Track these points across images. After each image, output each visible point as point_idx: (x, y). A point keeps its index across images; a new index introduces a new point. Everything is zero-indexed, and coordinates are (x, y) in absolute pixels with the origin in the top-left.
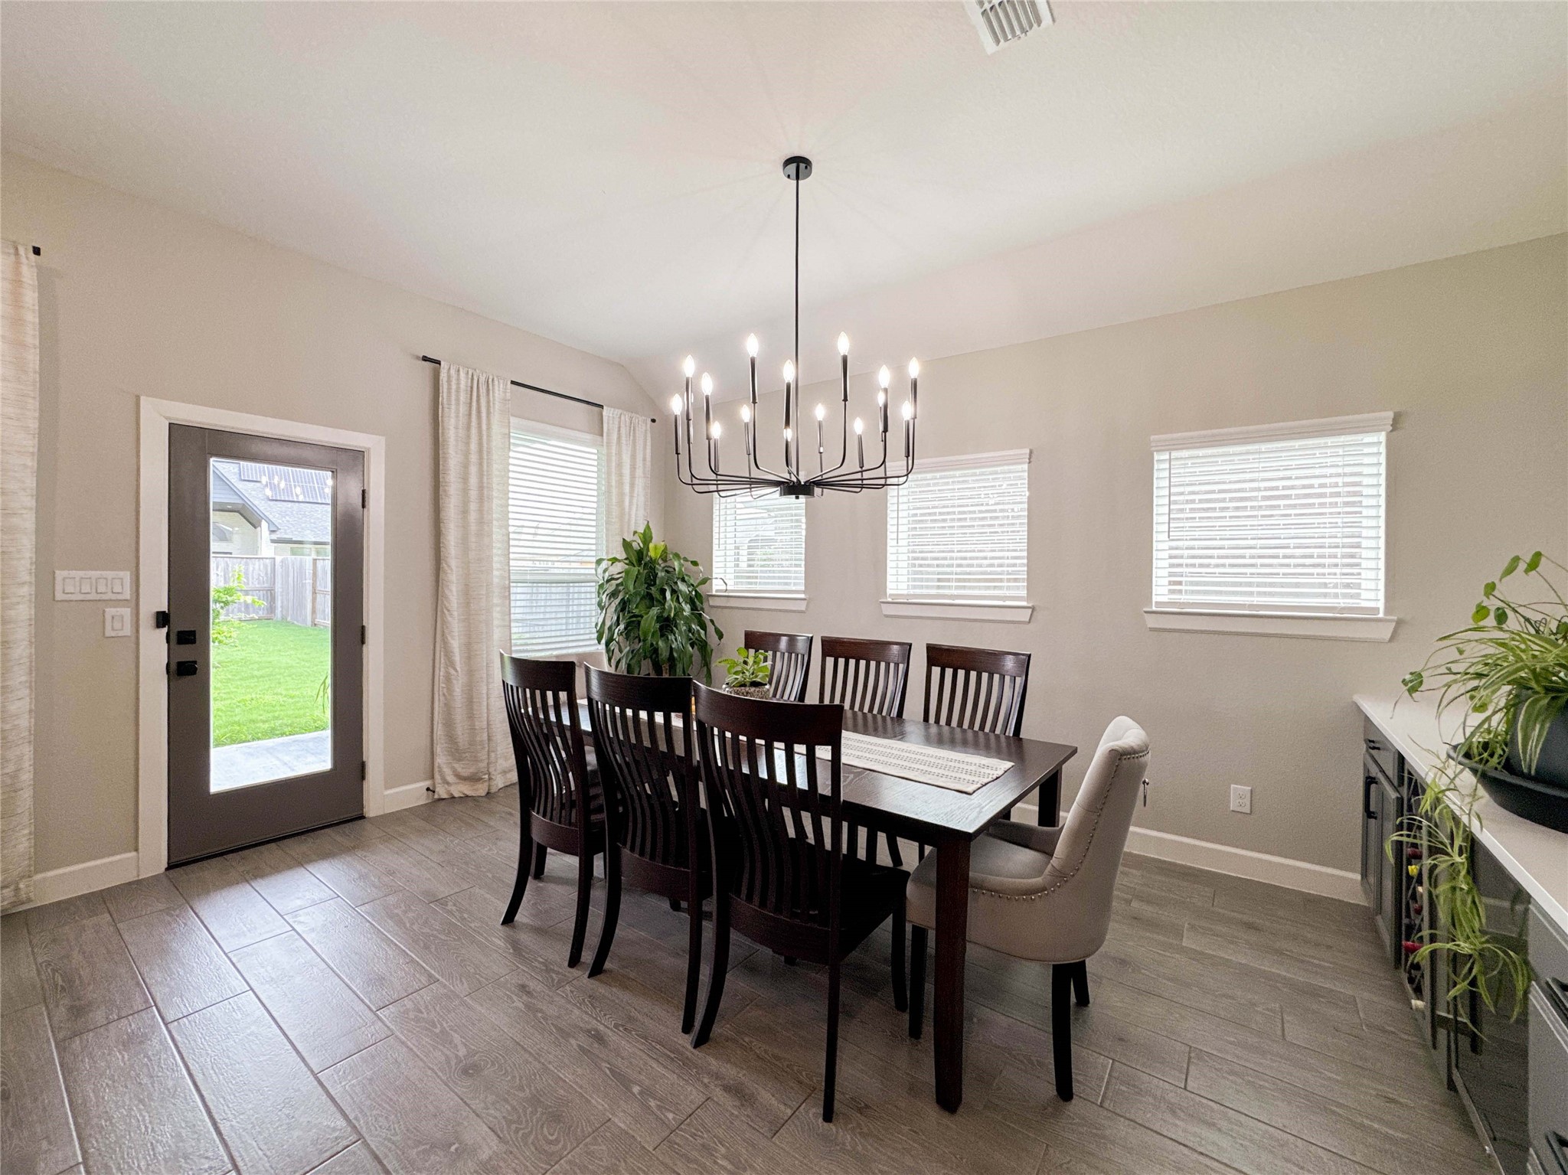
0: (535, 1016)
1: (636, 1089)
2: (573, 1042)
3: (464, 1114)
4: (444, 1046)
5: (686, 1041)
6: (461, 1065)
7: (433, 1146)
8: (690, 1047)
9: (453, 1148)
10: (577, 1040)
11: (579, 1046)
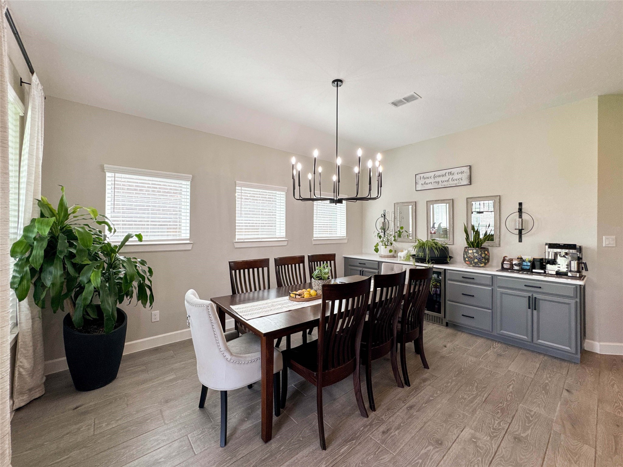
0: (402, 426)
1: (431, 398)
2: (415, 414)
3: (460, 440)
4: (429, 455)
5: (407, 388)
6: (437, 446)
7: (477, 446)
8: (409, 388)
9: (475, 440)
10: (414, 413)
11: (416, 412)
